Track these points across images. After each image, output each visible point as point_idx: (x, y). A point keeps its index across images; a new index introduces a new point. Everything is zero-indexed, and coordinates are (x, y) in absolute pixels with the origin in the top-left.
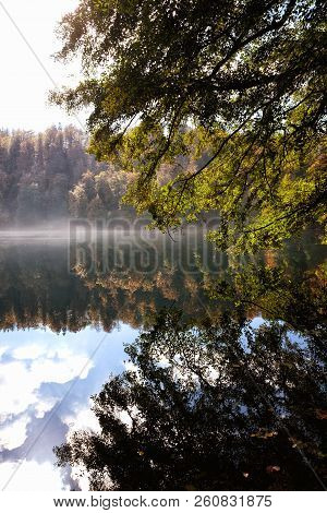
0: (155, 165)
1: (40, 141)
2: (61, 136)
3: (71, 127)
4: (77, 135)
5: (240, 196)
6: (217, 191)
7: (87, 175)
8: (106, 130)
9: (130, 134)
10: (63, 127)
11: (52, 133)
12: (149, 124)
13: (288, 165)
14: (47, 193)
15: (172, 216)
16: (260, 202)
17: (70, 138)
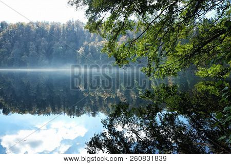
0: (117, 34)
1: (63, 27)
2: (73, 25)
3: (78, 21)
4: (81, 25)
5: (157, 50)
6: (146, 48)
7: (85, 43)
8: (94, 17)
9: (105, 20)
10: (74, 21)
11: (69, 23)
12: (115, 16)
13: (180, 37)
14: (66, 51)
15: (125, 59)
16: (167, 53)
17: (77, 26)
